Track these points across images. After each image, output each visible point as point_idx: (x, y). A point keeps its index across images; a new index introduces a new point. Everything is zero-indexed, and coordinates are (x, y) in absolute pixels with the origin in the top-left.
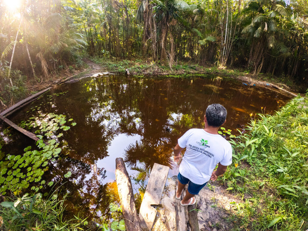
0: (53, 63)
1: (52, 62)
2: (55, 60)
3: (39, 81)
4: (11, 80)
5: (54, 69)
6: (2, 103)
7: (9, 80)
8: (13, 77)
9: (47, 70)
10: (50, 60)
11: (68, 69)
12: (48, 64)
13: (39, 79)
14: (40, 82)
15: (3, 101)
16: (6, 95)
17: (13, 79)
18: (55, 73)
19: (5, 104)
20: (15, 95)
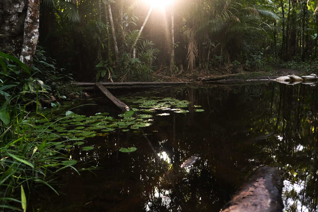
0: (207, 50)
1: (205, 48)
2: (211, 44)
3: (176, 72)
4: (134, 52)
5: (207, 61)
6: (109, 76)
7: (133, 51)
8: (138, 48)
9: (195, 60)
10: (203, 44)
11: (231, 65)
12: (198, 49)
13: (177, 68)
14: (178, 73)
15: (111, 74)
16: (121, 69)
17: (139, 51)
18: (205, 67)
19: (113, 79)
20: (133, 73)
